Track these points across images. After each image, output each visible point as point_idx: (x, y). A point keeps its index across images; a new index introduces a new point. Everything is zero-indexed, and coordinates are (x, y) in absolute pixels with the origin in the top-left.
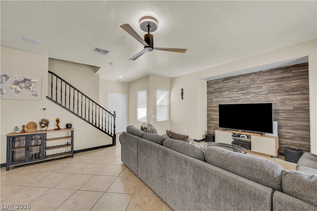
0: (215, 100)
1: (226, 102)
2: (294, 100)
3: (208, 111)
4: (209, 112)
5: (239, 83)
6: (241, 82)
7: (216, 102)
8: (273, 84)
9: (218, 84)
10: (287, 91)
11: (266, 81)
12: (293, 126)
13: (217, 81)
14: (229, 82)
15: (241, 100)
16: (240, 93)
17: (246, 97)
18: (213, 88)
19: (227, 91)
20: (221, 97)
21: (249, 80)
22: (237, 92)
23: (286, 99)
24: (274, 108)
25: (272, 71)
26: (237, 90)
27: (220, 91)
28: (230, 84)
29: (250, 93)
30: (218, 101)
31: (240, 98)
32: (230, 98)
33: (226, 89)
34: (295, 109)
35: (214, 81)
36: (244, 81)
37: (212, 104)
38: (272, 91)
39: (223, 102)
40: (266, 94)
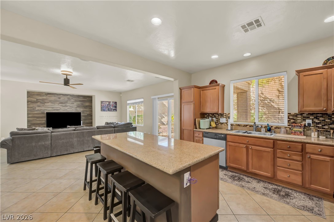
0: (37, 108)
1: (49, 110)
2: (87, 111)
3: (28, 117)
4: (29, 119)
5: (60, 99)
6: (61, 98)
7: (38, 110)
8: (79, 103)
9: (41, 96)
10: (85, 107)
11: (76, 101)
12: (87, 123)
13: (40, 94)
14: (52, 97)
15: (61, 110)
16: (61, 106)
17: (65, 108)
18: (36, 98)
19: (50, 103)
20: (44, 107)
21: (67, 98)
22: (58, 104)
23: (85, 110)
24: (82, 115)
25: (79, 96)
26: (58, 103)
27: (43, 102)
28: (53, 98)
29: (67, 106)
30: (41, 110)
31: (61, 109)
32: (53, 108)
33: (49, 101)
34: (88, 115)
35: (37, 93)
36: (63, 98)
37: (34, 112)
38: (78, 106)
39: (46, 110)
40: (76, 108)
